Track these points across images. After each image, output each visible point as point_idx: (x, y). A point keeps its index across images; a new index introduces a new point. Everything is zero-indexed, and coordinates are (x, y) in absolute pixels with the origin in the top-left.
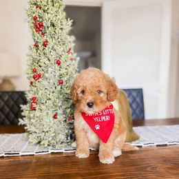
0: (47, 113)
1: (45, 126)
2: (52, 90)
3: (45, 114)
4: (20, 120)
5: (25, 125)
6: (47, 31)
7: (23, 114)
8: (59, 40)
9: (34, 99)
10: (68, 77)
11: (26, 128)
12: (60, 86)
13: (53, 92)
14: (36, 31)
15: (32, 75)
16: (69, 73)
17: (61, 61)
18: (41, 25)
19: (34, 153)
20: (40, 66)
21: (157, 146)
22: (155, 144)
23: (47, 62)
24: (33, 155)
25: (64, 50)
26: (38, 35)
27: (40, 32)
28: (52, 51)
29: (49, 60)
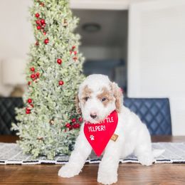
0: (43, 118)
1: (40, 132)
2: (50, 92)
3: (40, 118)
5: (18, 131)
6: (49, 29)
8: (61, 38)
9: (30, 101)
10: (69, 77)
11: (18, 134)
12: (59, 88)
13: (51, 94)
14: (38, 29)
15: (30, 75)
16: (71, 74)
17: (63, 61)
18: (43, 23)
19: (21, 162)
20: (39, 65)
21: (174, 163)
22: (172, 161)
23: (47, 61)
24: (20, 164)
25: (66, 49)
26: (40, 33)
27: (42, 30)
28: (53, 49)
29: (49, 59)
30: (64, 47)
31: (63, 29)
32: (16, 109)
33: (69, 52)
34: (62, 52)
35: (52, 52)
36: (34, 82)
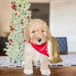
2: (19, 36)
3: (15, 47)
6: (18, 9)
8: (23, 12)
11: (6, 53)
12: (22, 34)
17: (23, 22)
18: (15, 6)
19: (8, 66)
20: (14, 25)
21: (72, 65)
23: (17, 23)
26: (13, 10)
27: (14, 9)
28: (19, 17)
30: (24, 16)
33: (26, 19)
34: (23, 19)
35: (19, 19)
36: (12, 32)
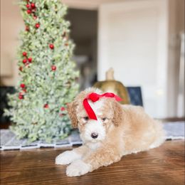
0: (37, 103)
1: (34, 116)
2: (43, 77)
3: (34, 103)
4: (6, 110)
6: (40, 14)
7: (9, 104)
8: (53, 23)
9: (23, 86)
10: (62, 62)
11: (12, 119)
12: (52, 73)
13: (45, 79)
14: (29, 13)
15: (21, 60)
16: (63, 59)
17: (55, 46)
18: (34, 7)
19: (20, 147)
20: (31, 50)
23: (39, 46)
24: (19, 149)
25: (58, 34)
26: (30, 17)
27: (32, 14)
28: (45, 33)
29: (41, 43)
30: (56, 32)
31: (54, 14)
32: (8, 95)
33: (61, 37)
34: (54, 37)
35: (44, 37)
36: (27, 67)
